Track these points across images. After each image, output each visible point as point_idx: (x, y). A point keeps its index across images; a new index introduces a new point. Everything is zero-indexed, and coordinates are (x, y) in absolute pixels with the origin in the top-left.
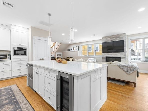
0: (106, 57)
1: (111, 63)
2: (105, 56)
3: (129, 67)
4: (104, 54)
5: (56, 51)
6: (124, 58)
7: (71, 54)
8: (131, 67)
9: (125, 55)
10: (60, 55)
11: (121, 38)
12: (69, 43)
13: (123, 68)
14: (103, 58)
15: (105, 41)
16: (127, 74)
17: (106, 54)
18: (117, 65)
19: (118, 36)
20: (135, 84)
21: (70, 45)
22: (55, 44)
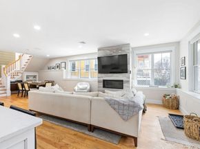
0: (104, 81)
1: (98, 96)
2: (102, 79)
3: (126, 105)
4: (100, 75)
5: (24, 69)
6: (128, 82)
7: (53, 74)
8: (129, 106)
9: (129, 78)
10: (35, 77)
11: (124, 51)
12: (48, 56)
13: (116, 107)
14: (99, 82)
15: (102, 54)
16: (124, 119)
17: (103, 75)
18: (107, 100)
19: (119, 47)
20: (135, 139)
21: (51, 59)
22: (23, 58)
